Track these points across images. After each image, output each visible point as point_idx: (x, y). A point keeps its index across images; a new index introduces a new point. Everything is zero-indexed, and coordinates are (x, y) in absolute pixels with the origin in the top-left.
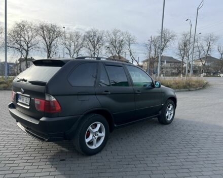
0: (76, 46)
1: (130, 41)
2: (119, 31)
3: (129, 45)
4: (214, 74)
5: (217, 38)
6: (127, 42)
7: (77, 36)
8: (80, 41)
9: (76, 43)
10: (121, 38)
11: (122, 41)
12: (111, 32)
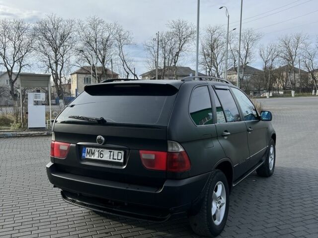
0: (18, 49)
1: (121, 40)
2: (101, 22)
3: (120, 47)
4: (255, 93)
5: (259, 37)
6: (116, 42)
7: (19, 28)
8: (26, 39)
9: (17, 43)
10: (106, 35)
11: (107, 41)
12: (86, 23)
